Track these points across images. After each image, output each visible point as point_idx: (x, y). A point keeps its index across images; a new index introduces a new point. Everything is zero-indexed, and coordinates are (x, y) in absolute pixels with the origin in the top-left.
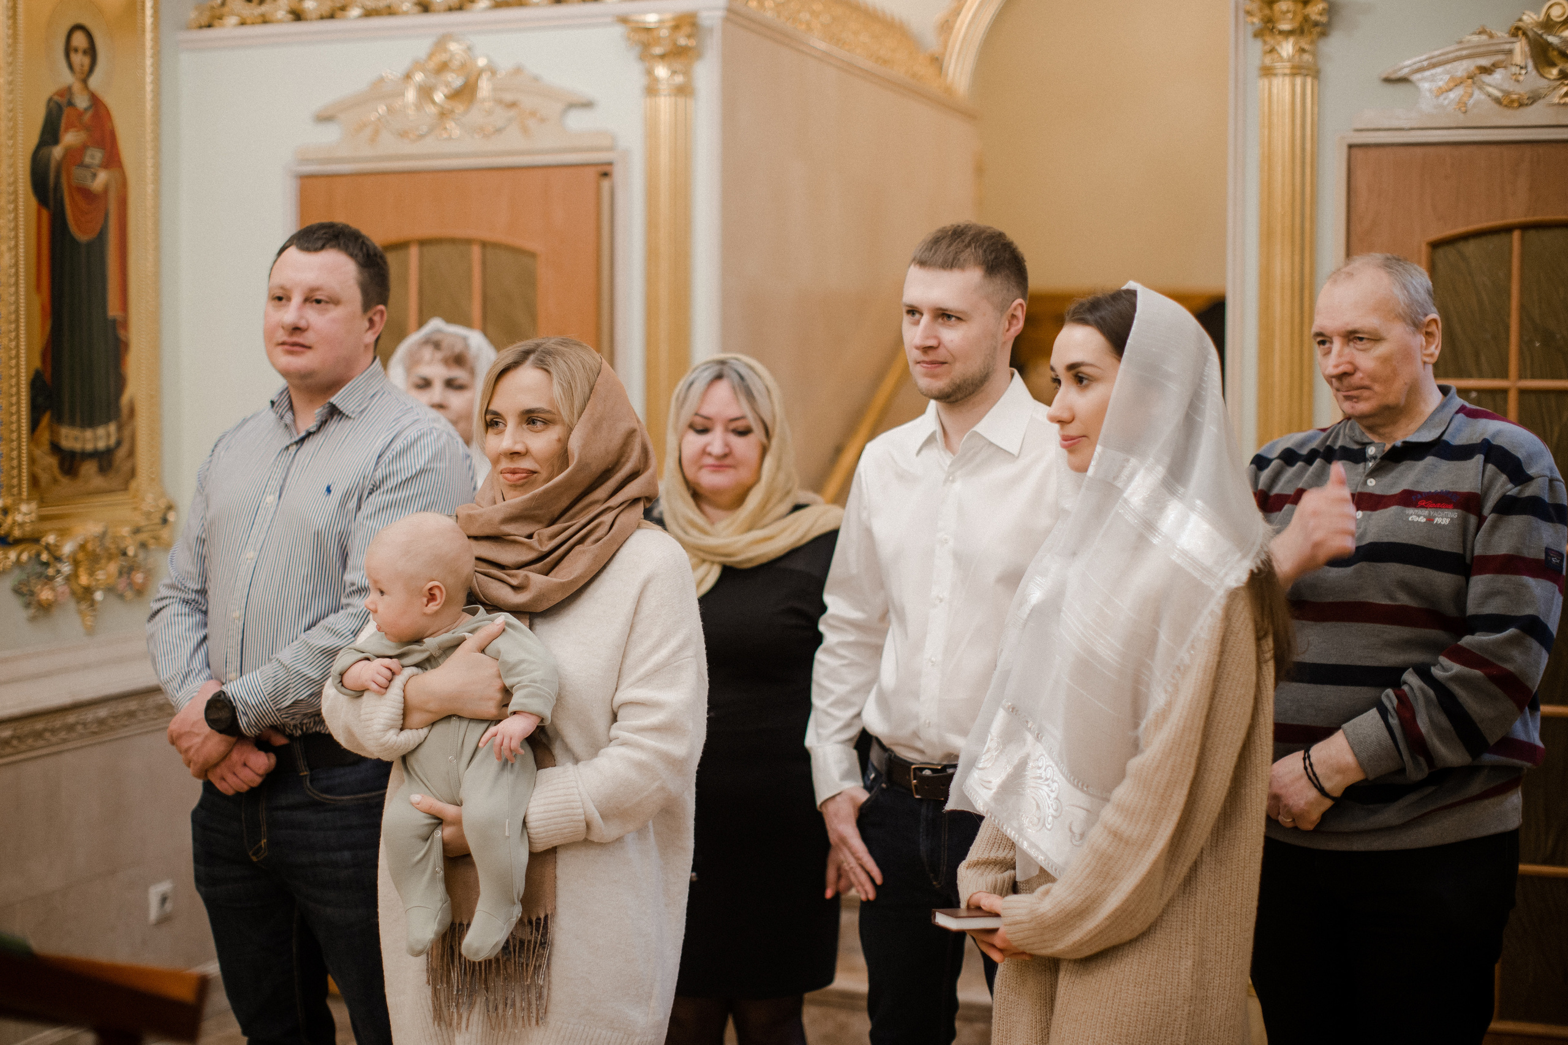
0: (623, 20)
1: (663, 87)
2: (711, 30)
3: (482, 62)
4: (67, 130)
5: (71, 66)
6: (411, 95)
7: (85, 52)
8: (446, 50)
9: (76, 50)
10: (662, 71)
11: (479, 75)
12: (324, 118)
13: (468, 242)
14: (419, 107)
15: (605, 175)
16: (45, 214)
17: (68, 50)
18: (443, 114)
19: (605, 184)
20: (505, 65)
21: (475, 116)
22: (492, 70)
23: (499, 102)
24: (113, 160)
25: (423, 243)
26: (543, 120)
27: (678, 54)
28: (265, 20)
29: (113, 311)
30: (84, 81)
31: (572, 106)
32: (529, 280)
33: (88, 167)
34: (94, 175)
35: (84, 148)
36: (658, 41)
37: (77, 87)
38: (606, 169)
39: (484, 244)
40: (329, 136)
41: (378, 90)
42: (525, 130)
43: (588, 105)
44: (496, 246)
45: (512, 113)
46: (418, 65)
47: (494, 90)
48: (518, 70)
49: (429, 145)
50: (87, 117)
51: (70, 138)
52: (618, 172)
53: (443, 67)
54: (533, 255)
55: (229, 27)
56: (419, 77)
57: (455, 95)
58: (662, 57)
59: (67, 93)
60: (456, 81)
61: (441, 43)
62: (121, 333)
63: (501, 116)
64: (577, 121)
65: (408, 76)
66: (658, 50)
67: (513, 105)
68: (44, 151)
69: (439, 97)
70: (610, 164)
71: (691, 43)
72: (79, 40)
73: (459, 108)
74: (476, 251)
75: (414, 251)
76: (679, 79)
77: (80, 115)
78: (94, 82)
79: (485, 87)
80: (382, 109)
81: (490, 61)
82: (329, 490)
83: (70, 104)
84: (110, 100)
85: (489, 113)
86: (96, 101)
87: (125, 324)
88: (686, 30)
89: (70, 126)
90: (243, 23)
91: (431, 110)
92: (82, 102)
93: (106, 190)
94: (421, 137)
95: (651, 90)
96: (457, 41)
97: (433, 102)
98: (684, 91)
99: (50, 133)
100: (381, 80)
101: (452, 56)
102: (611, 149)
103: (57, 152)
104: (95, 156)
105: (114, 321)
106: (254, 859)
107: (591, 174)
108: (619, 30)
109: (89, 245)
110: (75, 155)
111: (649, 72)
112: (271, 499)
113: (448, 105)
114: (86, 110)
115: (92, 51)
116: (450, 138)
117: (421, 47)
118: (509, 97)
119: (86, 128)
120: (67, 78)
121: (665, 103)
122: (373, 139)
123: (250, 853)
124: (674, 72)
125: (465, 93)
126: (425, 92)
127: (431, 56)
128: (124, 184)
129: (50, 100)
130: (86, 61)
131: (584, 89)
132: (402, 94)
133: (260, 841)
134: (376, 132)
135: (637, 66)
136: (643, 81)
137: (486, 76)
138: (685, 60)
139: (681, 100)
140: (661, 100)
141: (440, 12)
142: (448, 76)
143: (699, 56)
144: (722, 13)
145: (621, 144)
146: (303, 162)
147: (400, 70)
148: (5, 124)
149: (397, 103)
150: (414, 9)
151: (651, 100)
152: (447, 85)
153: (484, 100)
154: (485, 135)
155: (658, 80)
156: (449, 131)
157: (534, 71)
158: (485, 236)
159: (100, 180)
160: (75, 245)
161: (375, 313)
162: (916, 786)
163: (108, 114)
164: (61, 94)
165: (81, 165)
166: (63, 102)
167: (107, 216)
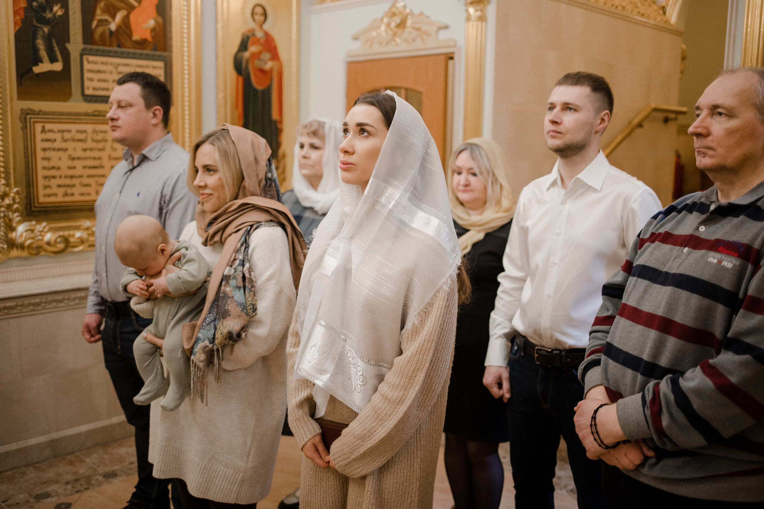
1: (473, 18)
3: (408, 11)
4: (251, 45)
5: (254, 20)
6: (383, 28)
7: (261, 15)
8: (395, 6)
9: (257, 14)
10: (471, 10)
11: (407, 17)
12: (356, 38)
13: (401, 87)
14: (386, 32)
15: (452, 58)
16: (241, 79)
17: (253, 14)
18: (395, 34)
19: (450, 62)
20: (416, 11)
21: (406, 34)
22: (412, 13)
23: (414, 28)
24: (275, 57)
26: (429, 35)
27: (479, 2)
29: (275, 116)
30: (261, 26)
31: (440, 28)
33: (263, 60)
34: (266, 64)
35: (260, 53)
37: (257, 28)
38: (450, 55)
39: (406, 88)
40: (356, 46)
41: (374, 26)
42: (423, 40)
43: (446, 27)
44: (411, 88)
45: (418, 32)
46: (386, 15)
47: (412, 23)
48: (421, 14)
49: (391, 48)
50: (262, 41)
51: (253, 49)
52: (456, 57)
53: (394, 15)
54: (421, 93)
55: (328, 3)
56: (385, 20)
57: (398, 26)
58: (471, 4)
59: (252, 31)
60: (398, 20)
62: (279, 126)
63: (415, 33)
64: (443, 35)
65: (382, 19)
66: (470, 1)
67: (418, 29)
68: (240, 54)
69: (392, 27)
70: (453, 53)
72: (259, 10)
73: (400, 31)
74: (404, 91)
76: (479, 13)
77: (259, 40)
78: (266, 27)
79: (409, 22)
80: (374, 34)
81: (411, 11)
82: (138, 194)
83: (254, 35)
85: (410, 33)
86: (266, 34)
87: (281, 122)
89: (253, 44)
91: (390, 32)
92: (259, 34)
93: (271, 71)
94: (387, 44)
95: (468, 19)
96: (399, 3)
97: (391, 29)
98: (482, 19)
99: (244, 46)
100: (374, 21)
101: (397, 8)
102: (454, 46)
103: (246, 55)
104: (266, 56)
105: (275, 121)
107: (444, 58)
109: (263, 92)
110: (256, 56)
111: (467, 11)
112: (117, 196)
113: (395, 31)
114: (262, 37)
115: (265, 15)
116: (397, 44)
117: (386, 7)
118: (417, 26)
119: (262, 45)
120: (252, 25)
121: (472, 25)
122: (371, 46)
124: (476, 10)
125: (402, 25)
126: (388, 25)
127: (390, 10)
128: (281, 67)
129: (243, 34)
130: (262, 18)
131: (445, 20)
132: (380, 27)
134: (372, 43)
135: (464, 8)
136: (465, 15)
137: (409, 17)
138: (482, 5)
139: (480, 23)
140: (471, 23)
142: (396, 18)
143: (489, 2)
145: (458, 44)
146: (349, 57)
147: (380, 16)
148: (220, 43)
149: (379, 31)
151: (467, 24)
152: (395, 22)
153: (408, 27)
154: (409, 43)
155: (470, 15)
156: (397, 41)
157: (427, 13)
158: (405, 85)
159: (269, 65)
160: (256, 91)
161: (156, 110)
162: (537, 357)
163: (273, 40)
164: (249, 31)
165: (259, 59)
166: (250, 34)
167: (271, 80)
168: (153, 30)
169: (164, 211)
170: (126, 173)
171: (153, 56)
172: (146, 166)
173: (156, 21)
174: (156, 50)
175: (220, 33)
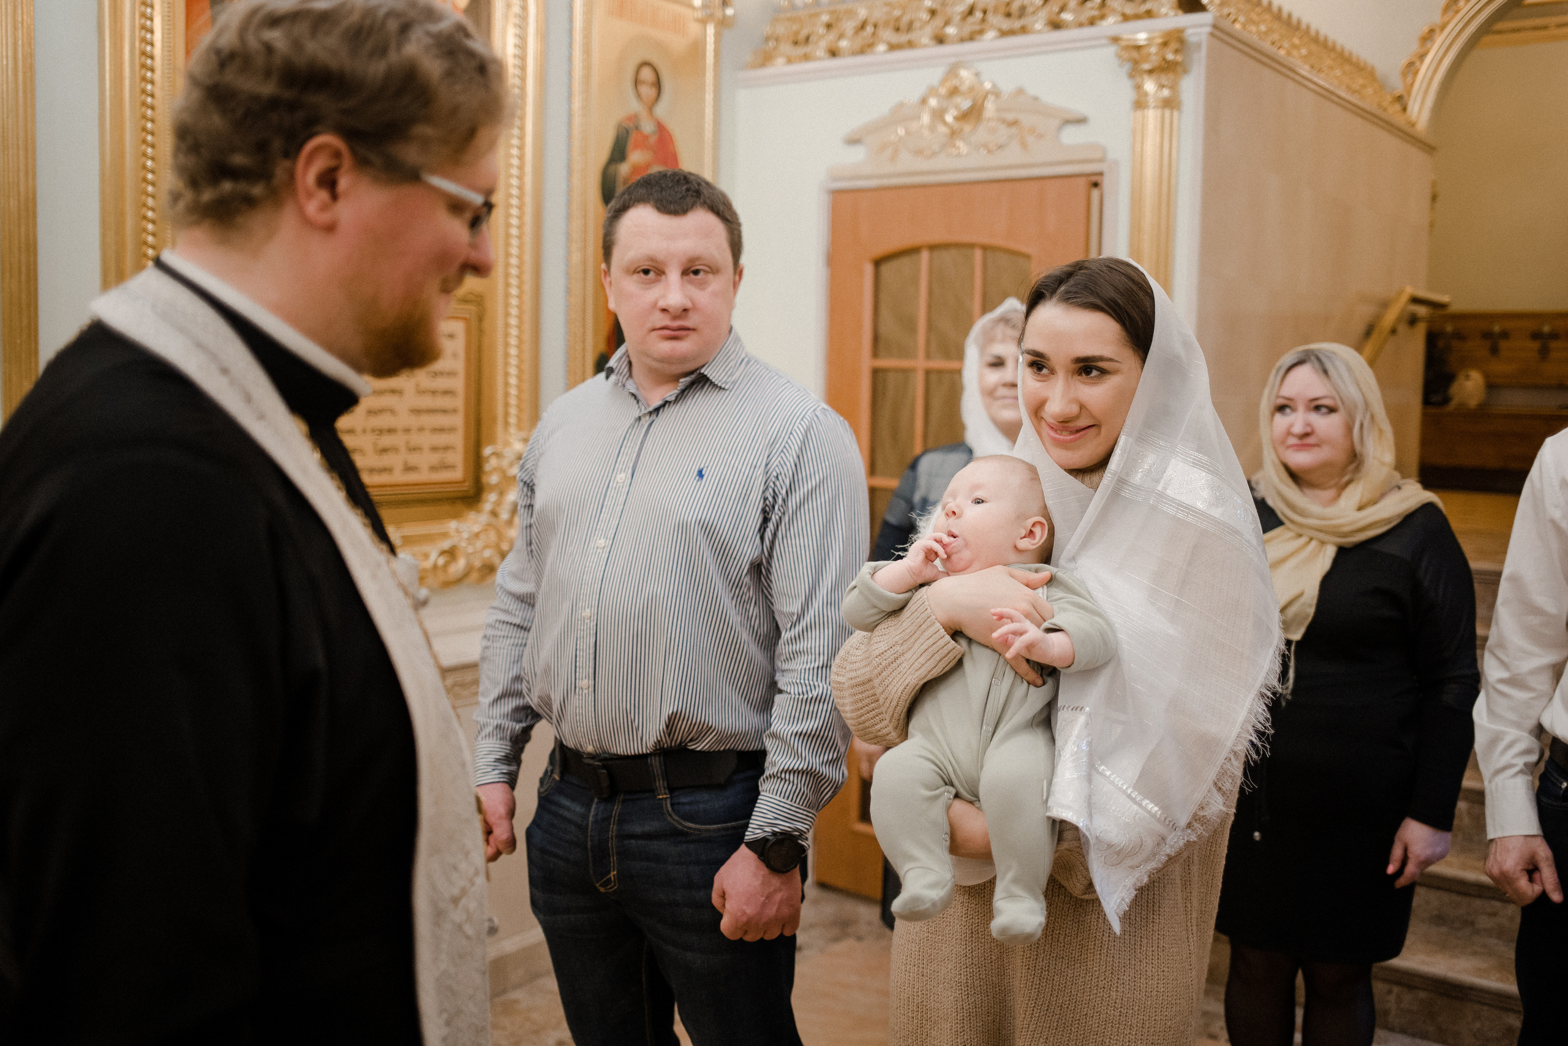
0: (1115, 40)
1: (1151, 101)
2: (1198, 45)
3: (988, 86)
4: (633, 150)
5: (638, 95)
6: (926, 118)
7: (651, 85)
8: (956, 76)
9: (643, 82)
10: (1150, 86)
11: (985, 97)
12: (853, 141)
13: (972, 246)
14: (932, 128)
15: (1096, 185)
17: (637, 82)
18: (954, 134)
19: (1095, 193)
20: (1007, 87)
21: (982, 134)
22: (996, 93)
23: (1004, 121)
25: (933, 248)
26: (1041, 136)
27: (1167, 69)
28: (806, 58)
30: (651, 110)
31: (1068, 122)
35: (648, 167)
36: (1147, 57)
37: (643, 113)
38: (1094, 179)
39: (985, 248)
40: (857, 156)
41: (900, 115)
42: (1024, 145)
43: (1081, 121)
44: (996, 249)
45: (1014, 130)
46: (932, 91)
47: (998, 110)
48: (1020, 91)
49: (942, 162)
50: (653, 140)
51: (636, 156)
52: (1106, 182)
53: (954, 92)
54: (1027, 257)
55: (779, 65)
56: (933, 102)
57: (964, 117)
58: (1151, 72)
59: (634, 118)
60: (966, 104)
61: (952, 71)
63: (1004, 132)
64: (1072, 136)
65: (924, 101)
66: (1146, 66)
67: (1014, 123)
68: (612, 168)
69: (949, 118)
70: (1101, 174)
71: (1179, 58)
72: (647, 74)
73: (967, 128)
74: (978, 254)
75: (925, 255)
76: (1166, 92)
77: (646, 137)
78: (661, 110)
79: (990, 107)
80: (901, 131)
81: (994, 86)
82: (701, 474)
83: (637, 128)
85: (994, 131)
86: (661, 128)
88: (1174, 45)
89: (636, 146)
90: (790, 61)
91: (942, 129)
92: (648, 127)
94: (935, 153)
95: (1140, 104)
96: (967, 68)
97: (945, 123)
98: (1170, 104)
99: (618, 153)
100: (900, 105)
101: (962, 81)
102: (1101, 160)
103: (624, 167)
106: (602, 890)
107: (1082, 183)
108: (1112, 49)
111: (1139, 87)
112: (621, 478)
113: (956, 126)
114: (652, 134)
115: (658, 84)
116: (959, 155)
117: (934, 75)
118: (1010, 117)
119: (651, 149)
121: (1152, 116)
122: (893, 158)
123: (597, 885)
124: (1162, 86)
125: (972, 114)
126: (938, 115)
127: (943, 82)
129: (618, 127)
130: (653, 92)
131: (1079, 107)
132: (919, 118)
133: (609, 872)
134: (896, 151)
136: (1131, 95)
137: (991, 98)
138: (1171, 76)
139: (1167, 113)
140: (1148, 113)
141: (953, 43)
142: (958, 100)
143: (1186, 71)
144: (1208, 29)
145: (1111, 155)
146: (835, 179)
147: (914, 97)
148: (576, 143)
149: (914, 125)
150: (932, 43)
151: (1139, 113)
152: (957, 107)
153: (989, 120)
154: (990, 151)
155: (1146, 94)
156: (959, 148)
157: (1032, 91)
158: (985, 240)
163: (671, 139)
164: (630, 119)
166: (631, 126)
169: (774, 518)
170: (638, 419)
175: (577, 120)
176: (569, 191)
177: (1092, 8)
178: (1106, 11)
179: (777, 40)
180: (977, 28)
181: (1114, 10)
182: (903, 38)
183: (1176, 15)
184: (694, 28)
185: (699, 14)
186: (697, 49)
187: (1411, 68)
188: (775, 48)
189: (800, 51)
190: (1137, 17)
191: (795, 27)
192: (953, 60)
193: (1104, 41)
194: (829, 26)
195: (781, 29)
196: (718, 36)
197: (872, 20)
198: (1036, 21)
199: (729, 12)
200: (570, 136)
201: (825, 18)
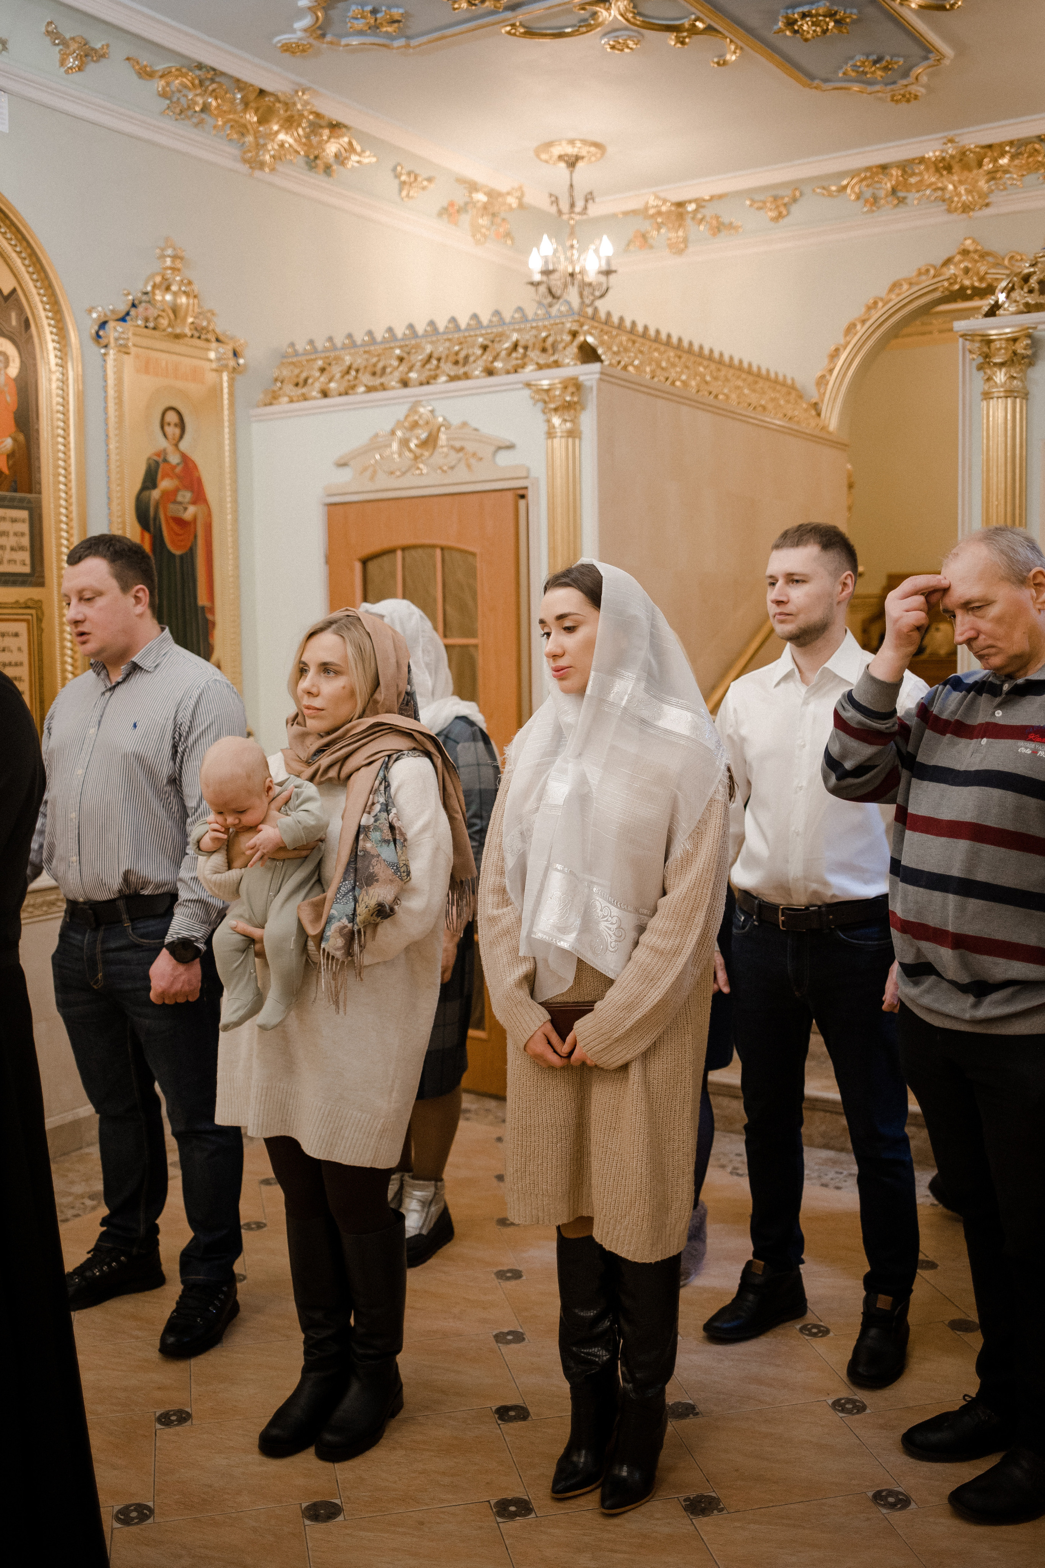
0: (528, 385)
1: (559, 433)
2: (591, 388)
3: (440, 419)
4: (163, 478)
5: (165, 435)
6: (395, 446)
7: (176, 425)
8: (416, 412)
9: (169, 424)
10: (556, 421)
11: (439, 430)
12: (342, 465)
13: (433, 546)
14: (401, 454)
15: (523, 497)
16: (146, 536)
17: (163, 424)
18: (416, 458)
19: (522, 503)
20: (455, 421)
21: (438, 458)
22: (447, 424)
23: (453, 448)
24: (199, 497)
25: (404, 549)
26: (481, 459)
27: (569, 408)
28: (305, 398)
29: (202, 600)
30: (176, 445)
31: (500, 448)
32: (472, 572)
33: (180, 503)
34: (186, 509)
35: (176, 491)
36: (553, 399)
37: (170, 449)
38: (521, 492)
39: (442, 549)
40: (344, 477)
41: (376, 444)
42: (469, 466)
43: (511, 447)
44: (450, 548)
45: (461, 454)
46: (399, 424)
47: (448, 439)
48: (465, 424)
49: (409, 480)
50: (178, 470)
51: (165, 484)
52: (530, 494)
53: (415, 425)
54: (473, 554)
55: (283, 404)
56: (399, 433)
57: (424, 444)
58: (556, 410)
59: (163, 453)
60: (424, 434)
61: (413, 409)
62: (209, 617)
63: (454, 457)
64: (504, 459)
65: (393, 433)
66: (552, 406)
67: (461, 449)
68: (146, 493)
69: (413, 446)
70: (526, 488)
71: (575, 399)
72: (171, 417)
73: (427, 453)
74: (438, 552)
75: (399, 553)
76: (569, 425)
77: (174, 468)
78: (184, 445)
79: (443, 438)
80: (378, 457)
81: (445, 419)
82: (135, 726)
83: (165, 461)
84: (197, 457)
85: (446, 456)
86: (185, 458)
87: (212, 610)
88: (571, 389)
89: (166, 475)
90: (291, 401)
91: (408, 455)
92: (174, 459)
93: (195, 519)
94: (404, 473)
95: (550, 434)
96: (424, 407)
97: (410, 450)
98: (573, 434)
99: (150, 480)
100: (376, 435)
101: (421, 416)
102: (526, 478)
103: (155, 494)
104: (185, 496)
105: (203, 608)
106: (95, 987)
107: (510, 496)
108: (527, 392)
109: (182, 557)
110: (170, 496)
111: (548, 421)
112: (92, 731)
113: (418, 451)
114: (178, 464)
115: (182, 425)
116: (422, 474)
117: (400, 412)
118: (458, 444)
119: (178, 477)
120: (162, 443)
121: (558, 443)
122: (372, 478)
123: (92, 984)
124: (565, 421)
125: (430, 442)
126: (404, 443)
127: (407, 417)
128: (209, 514)
129: (149, 459)
130: (177, 431)
131: (509, 436)
132: (390, 446)
133: (98, 975)
134: (375, 472)
135: (541, 417)
136: (544, 427)
137: (443, 429)
138: (572, 412)
139: (570, 440)
140: (556, 441)
141: (414, 386)
142: (419, 431)
143: (583, 408)
144: (597, 376)
145: (533, 474)
146: (329, 495)
147: (388, 428)
148: (114, 476)
149: (387, 452)
150: (398, 385)
151: (550, 441)
152: (417, 438)
153: (442, 447)
154: (444, 472)
155: (554, 427)
156: (421, 470)
157: (474, 424)
158: (443, 543)
159: (190, 512)
160: (171, 556)
161: (137, 591)
162: (783, 921)
163: (195, 467)
164: (158, 455)
165: (175, 502)
166: (160, 460)
167: (195, 537)
168: (10, 456)
169: (180, 750)
170: (103, 694)
171: (12, 499)
172: (138, 680)
173: (15, 440)
174: (15, 491)
175: (113, 457)
176: (110, 514)
177: (517, 359)
178: (526, 360)
179: (282, 382)
180: (432, 373)
181: (532, 360)
182: (377, 381)
183: (575, 365)
184: (211, 377)
185: (214, 365)
186: (215, 391)
187: (822, 381)
188: (280, 389)
189: (300, 391)
190: (548, 366)
191: (297, 371)
192: (413, 399)
193: (520, 386)
194: (322, 370)
195: (286, 373)
196: (232, 381)
197: (355, 366)
198: (476, 369)
199: (241, 361)
200: (108, 471)
201: (320, 363)
